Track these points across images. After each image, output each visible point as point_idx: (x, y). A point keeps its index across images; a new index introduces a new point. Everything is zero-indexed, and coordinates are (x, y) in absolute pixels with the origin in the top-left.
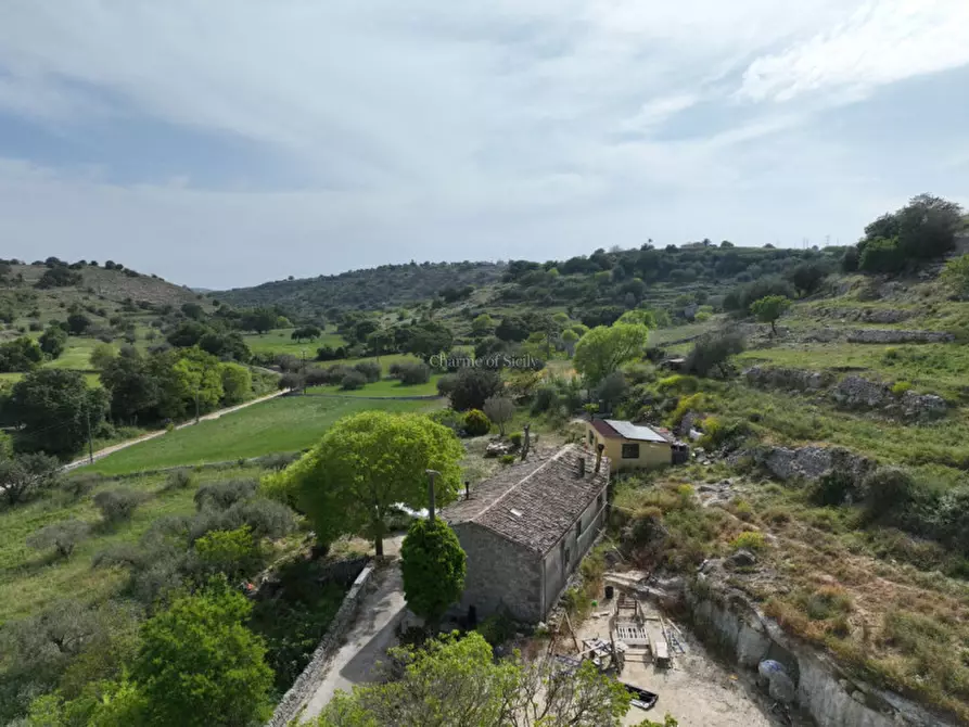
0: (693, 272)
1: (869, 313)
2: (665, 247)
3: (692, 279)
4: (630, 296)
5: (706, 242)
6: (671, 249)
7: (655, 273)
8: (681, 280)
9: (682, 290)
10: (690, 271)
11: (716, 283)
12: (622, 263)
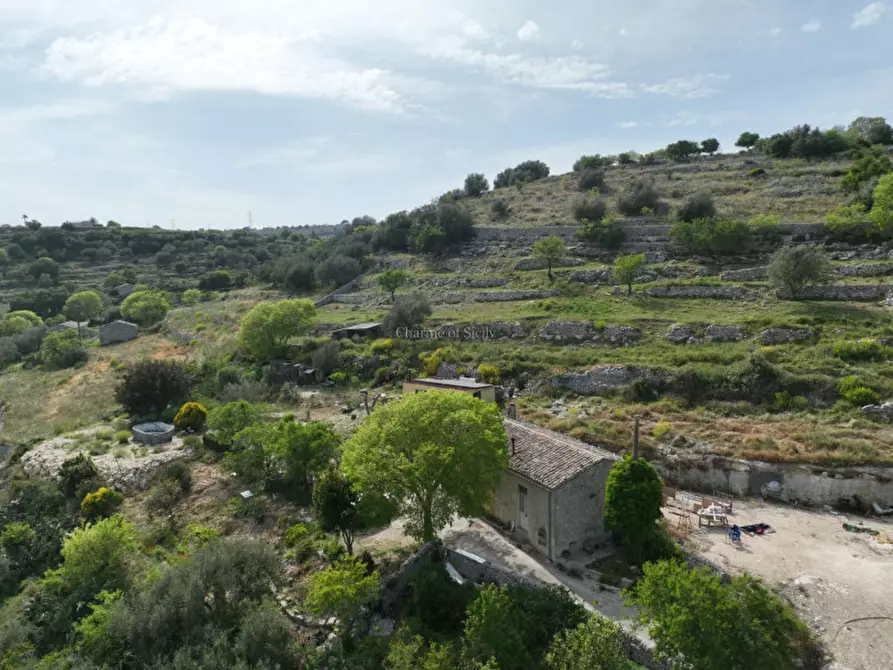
0: (108, 251)
1: (468, 281)
2: (60, 225)
3: (107, 258)
4: (45, 277)
5: (93, 221)
6: (68, 227)
7: (63, 253)
8: (93, 259)
9: (102, 270)
10: (104, 250)
11: (136, 262)
12: (15, 240)
